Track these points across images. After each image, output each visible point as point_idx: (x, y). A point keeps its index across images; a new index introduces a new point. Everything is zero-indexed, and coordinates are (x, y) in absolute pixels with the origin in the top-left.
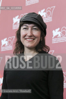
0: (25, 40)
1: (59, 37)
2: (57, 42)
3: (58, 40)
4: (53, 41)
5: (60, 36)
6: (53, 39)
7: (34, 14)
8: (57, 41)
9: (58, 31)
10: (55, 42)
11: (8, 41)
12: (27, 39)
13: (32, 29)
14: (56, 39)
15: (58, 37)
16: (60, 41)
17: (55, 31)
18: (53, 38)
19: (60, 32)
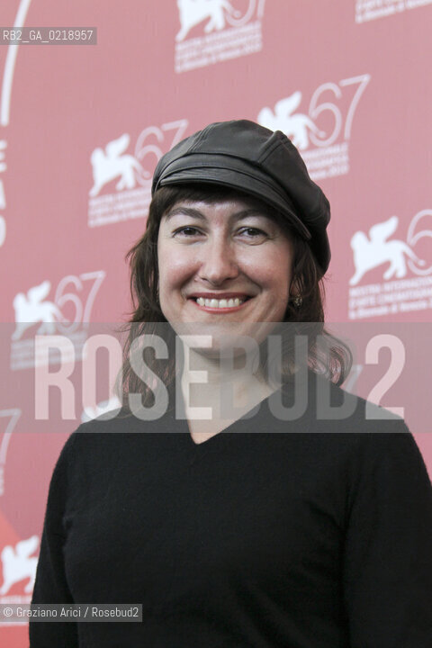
1: (394, 278)
2: (383, 311)
3: (389, 298)
4: (352, 304)
5: (402, 272)
6: (353, 293)
7: (246, 134)
8: (378, 306)
9: (389, 239)
10: (368, 307)
11: (61, 300)
12: (200, 300)
13: (231, 233)
14: (375, 289)
15: (388, 275)
16: (398, 303)
17: (369, 238)
18: (355, 280)
19: (398, 248)
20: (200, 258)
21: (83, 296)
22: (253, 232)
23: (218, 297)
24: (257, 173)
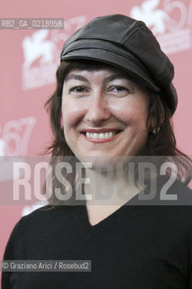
0: (82, 136)
12: (88, 134)
13: (105, 90)
20: (85, 107)
21: (21, 134)
22: (120, 88)
23: (98, 132)
24: (121, 50)
